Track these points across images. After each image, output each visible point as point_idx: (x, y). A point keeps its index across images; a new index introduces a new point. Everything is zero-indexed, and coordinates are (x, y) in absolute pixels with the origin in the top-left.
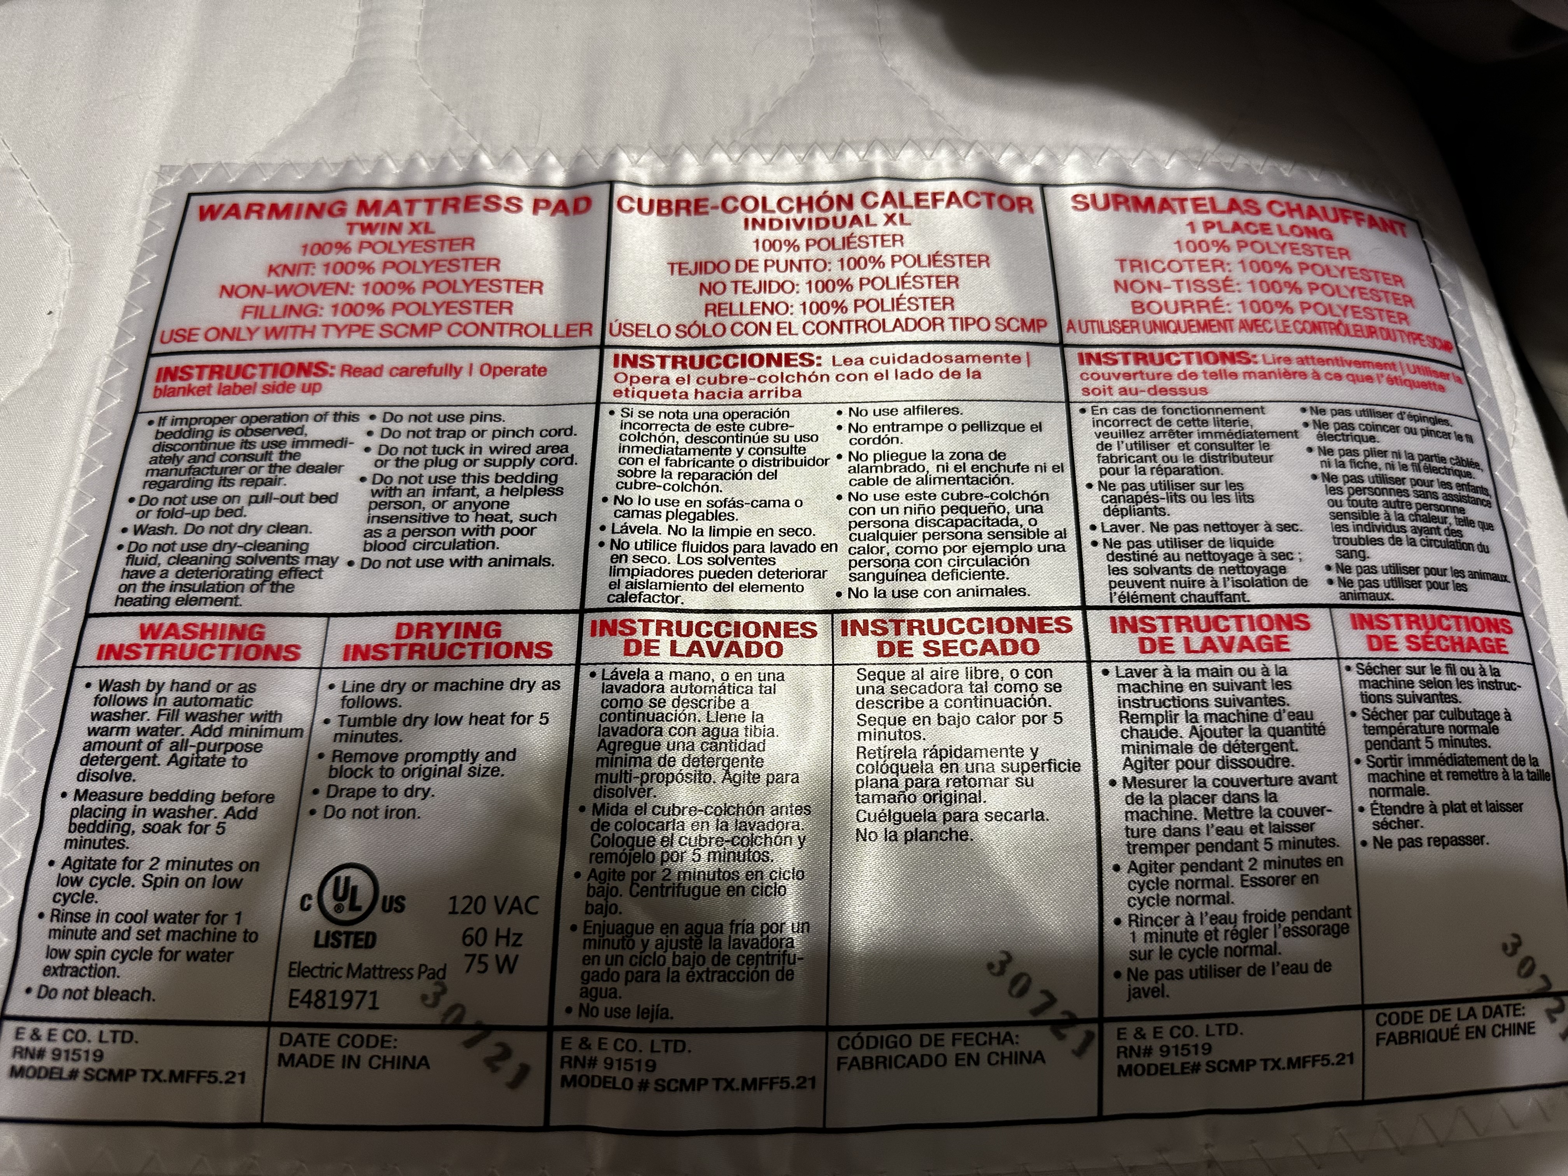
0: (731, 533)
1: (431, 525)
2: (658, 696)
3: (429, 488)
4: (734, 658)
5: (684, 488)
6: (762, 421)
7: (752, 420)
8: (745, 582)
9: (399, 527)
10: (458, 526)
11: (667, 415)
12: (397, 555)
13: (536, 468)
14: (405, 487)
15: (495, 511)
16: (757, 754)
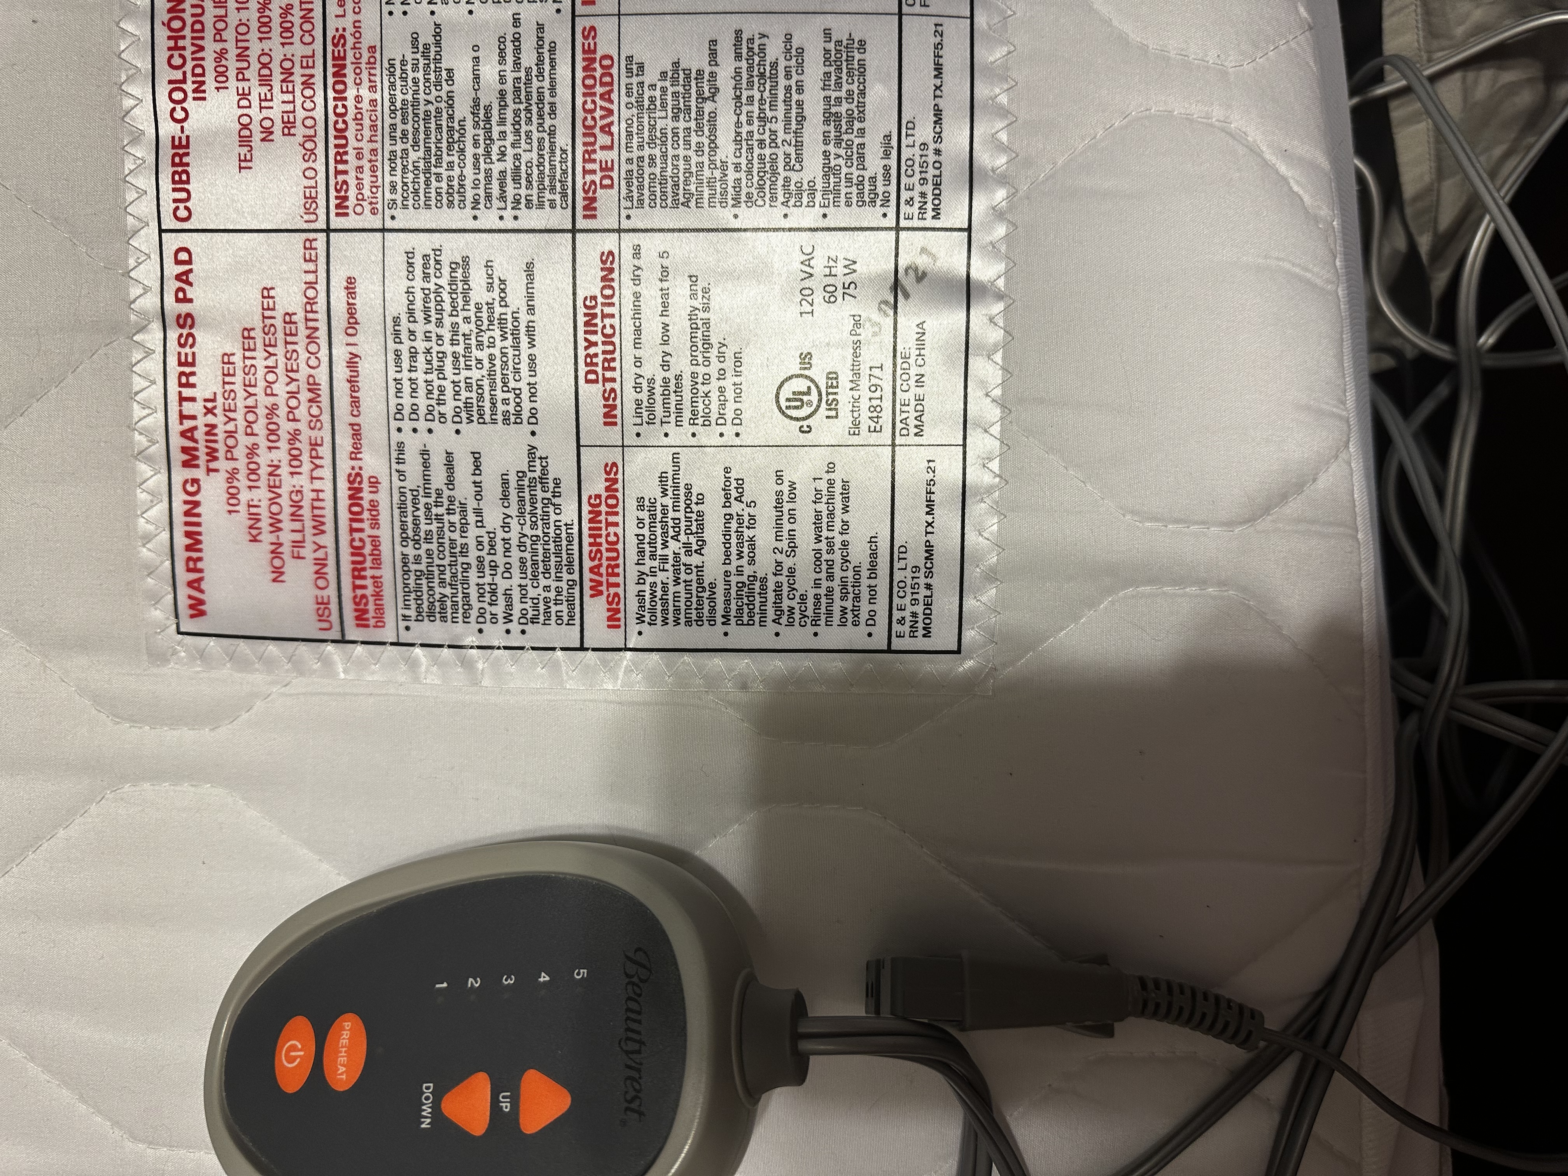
0: (503, 107)
1: (498, 368)
2: (647, 160)
3: (465, 373)
4: (614, 96)
5: (462, 151)
6: (398, 83)
7: (398, 92)
8: (547, 93)
9: (500, 395)
10: (499, 344)
11: (393, 169)
12: (525, 395)
13: (444, 281)
14: (464, 394)
15: (485, 315)
16: (693, 75)
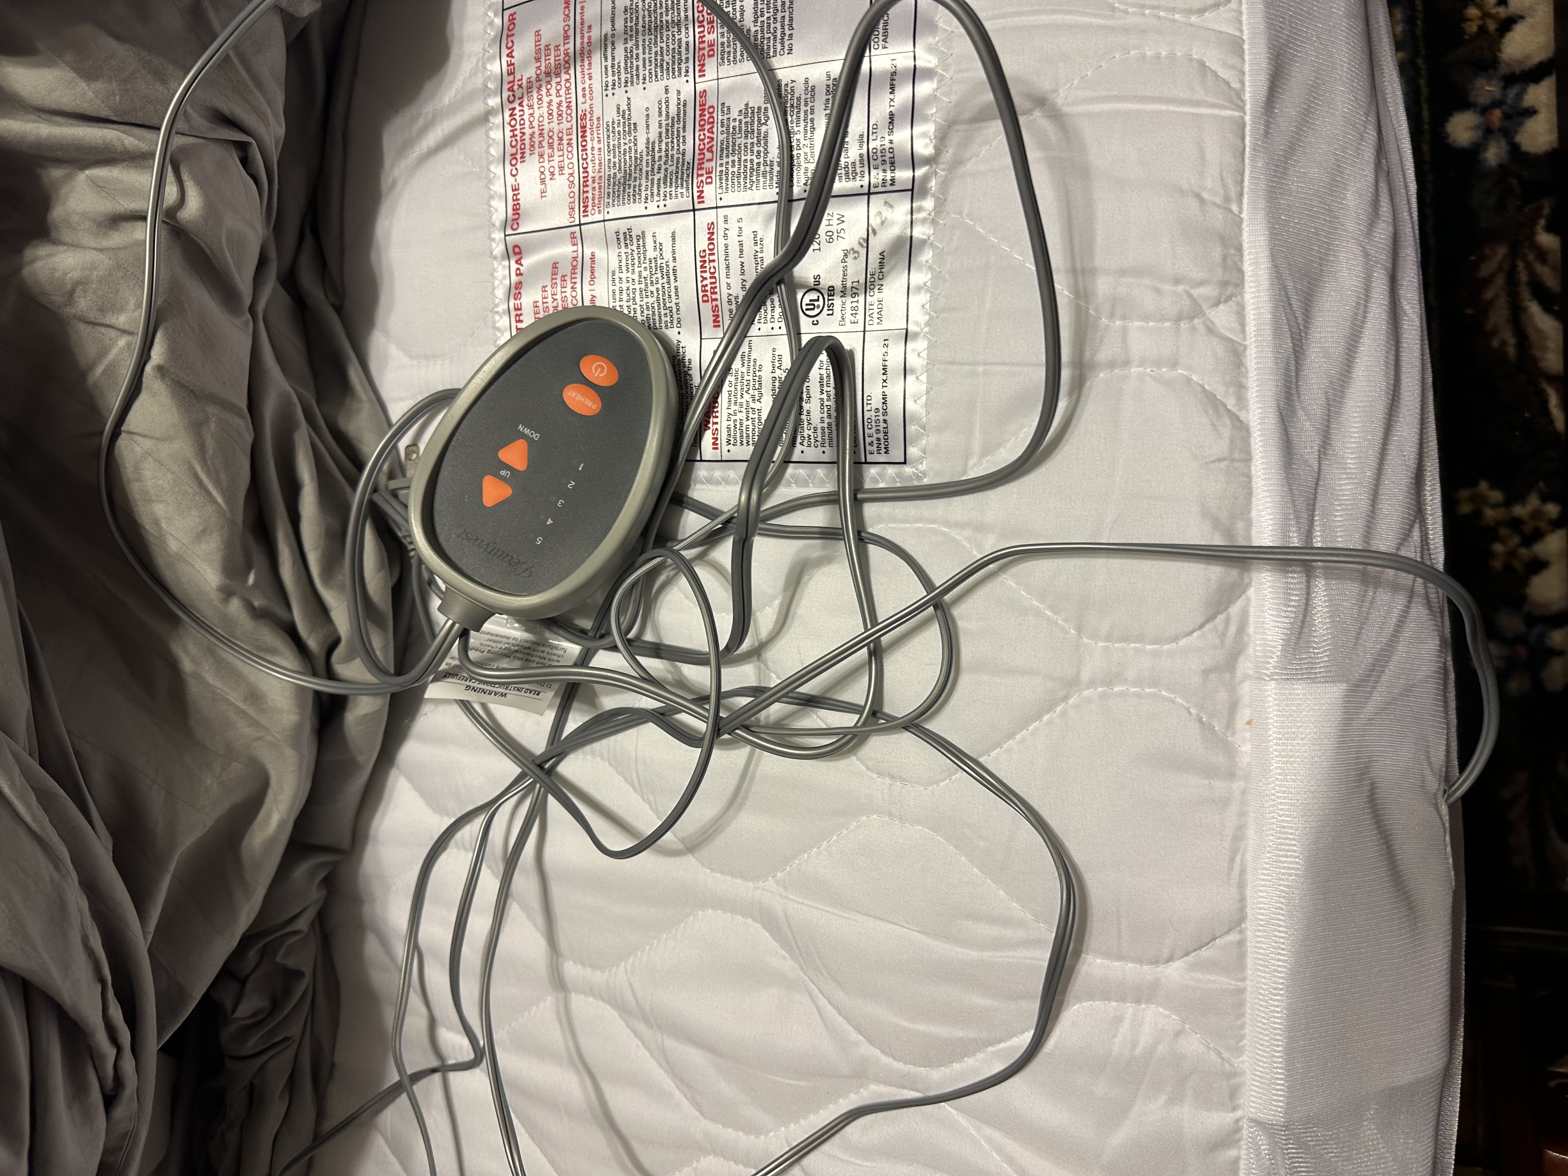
0: (660, 142)
1: (661, 296)
2: (730, 163)
3: (645, 300)
4: (715, 130)
5: (641, 169)
6: (611, 135)
7: (611, 141)
8: (681, 130)
9: (663, 312)
10: (661, 282)
11: (609, 185)
12: (674, 310)
13: (634, 247)
14: (646, 312)
15: (653, 265)
16: (756, 110)
